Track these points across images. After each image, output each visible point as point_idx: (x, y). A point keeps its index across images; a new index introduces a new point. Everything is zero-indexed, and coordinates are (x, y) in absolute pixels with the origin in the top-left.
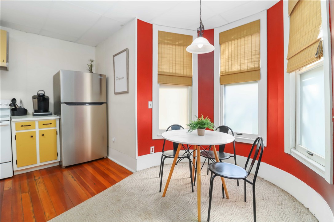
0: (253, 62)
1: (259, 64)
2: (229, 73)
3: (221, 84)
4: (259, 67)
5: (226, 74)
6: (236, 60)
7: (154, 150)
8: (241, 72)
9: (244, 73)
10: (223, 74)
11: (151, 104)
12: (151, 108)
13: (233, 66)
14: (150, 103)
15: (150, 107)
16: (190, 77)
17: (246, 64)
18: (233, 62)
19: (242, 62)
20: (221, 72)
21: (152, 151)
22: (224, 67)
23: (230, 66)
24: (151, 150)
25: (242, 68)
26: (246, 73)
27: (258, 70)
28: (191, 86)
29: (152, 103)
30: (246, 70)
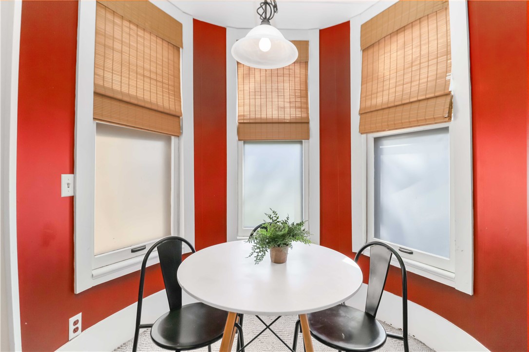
0: (298, 108)
1: (308, 114)
2: (257, 121)
3: (239, 140)
4: (308, 118)
5: (251, 121)
6: (269, 100)
7: (79, 325)
8: (280, 121)
9: (283, 125)
10: (245, 121)
11: (71, 182)
12: (70, 194)
13: (264, 109)
14: (66, 178)
15: (66, 192)
16: (177, 117)
17: (287, 110)
18: (263, 101)
19: (281, 104)
20: (239, 116)
21: (75, 330)
22: (247, 108)
23: (258, 109)
24: (72, 327)
25: (281, 116)
26: (286, 125)
27: (306, 122)
28: (178, 136)
29: (75, 178)
30: (288, 120)
